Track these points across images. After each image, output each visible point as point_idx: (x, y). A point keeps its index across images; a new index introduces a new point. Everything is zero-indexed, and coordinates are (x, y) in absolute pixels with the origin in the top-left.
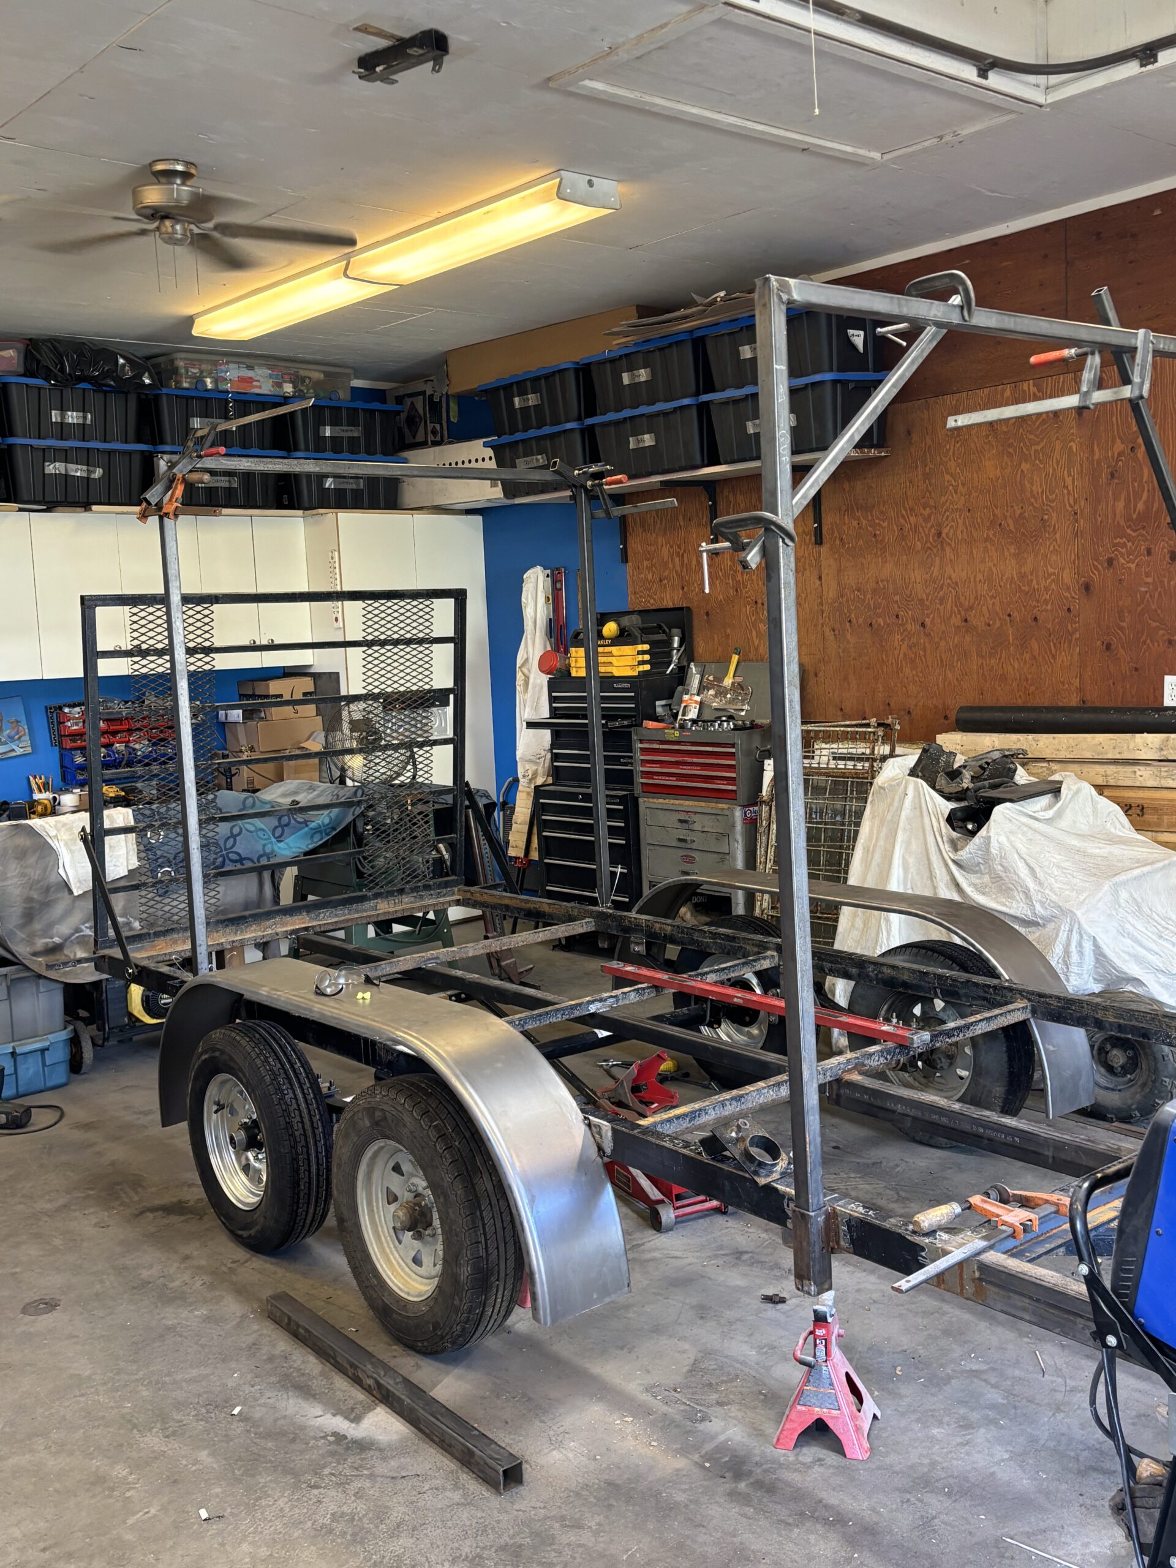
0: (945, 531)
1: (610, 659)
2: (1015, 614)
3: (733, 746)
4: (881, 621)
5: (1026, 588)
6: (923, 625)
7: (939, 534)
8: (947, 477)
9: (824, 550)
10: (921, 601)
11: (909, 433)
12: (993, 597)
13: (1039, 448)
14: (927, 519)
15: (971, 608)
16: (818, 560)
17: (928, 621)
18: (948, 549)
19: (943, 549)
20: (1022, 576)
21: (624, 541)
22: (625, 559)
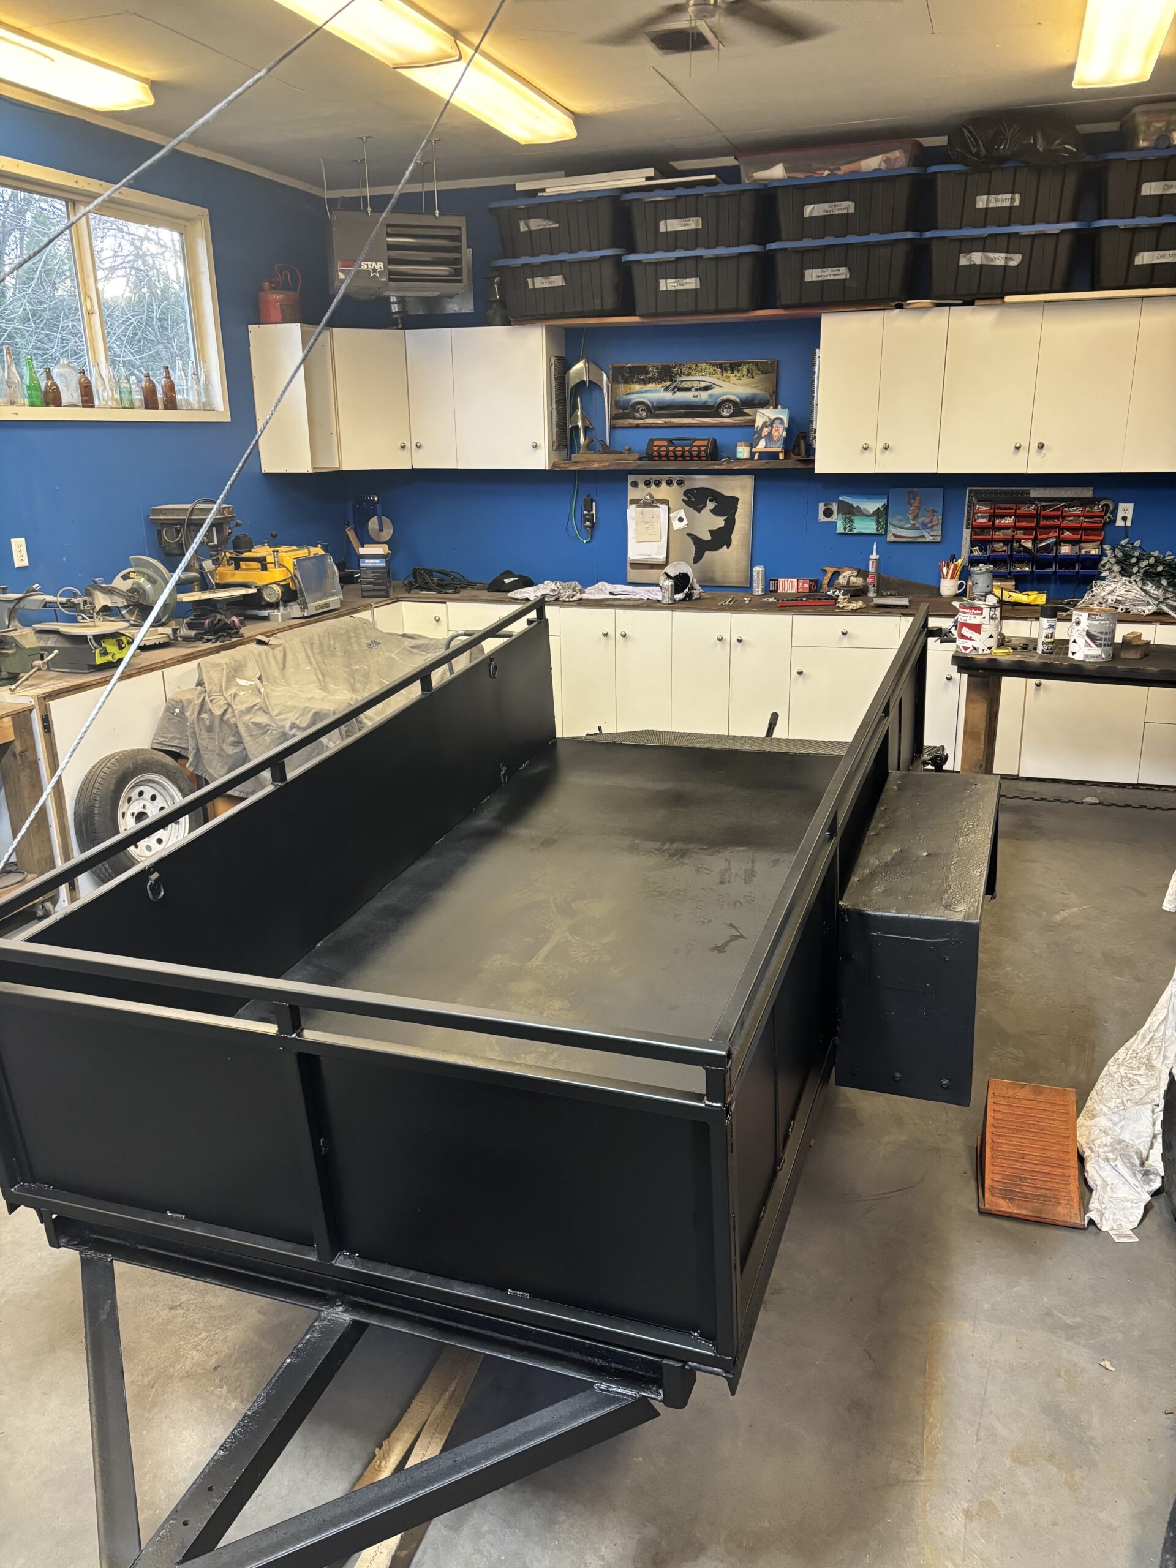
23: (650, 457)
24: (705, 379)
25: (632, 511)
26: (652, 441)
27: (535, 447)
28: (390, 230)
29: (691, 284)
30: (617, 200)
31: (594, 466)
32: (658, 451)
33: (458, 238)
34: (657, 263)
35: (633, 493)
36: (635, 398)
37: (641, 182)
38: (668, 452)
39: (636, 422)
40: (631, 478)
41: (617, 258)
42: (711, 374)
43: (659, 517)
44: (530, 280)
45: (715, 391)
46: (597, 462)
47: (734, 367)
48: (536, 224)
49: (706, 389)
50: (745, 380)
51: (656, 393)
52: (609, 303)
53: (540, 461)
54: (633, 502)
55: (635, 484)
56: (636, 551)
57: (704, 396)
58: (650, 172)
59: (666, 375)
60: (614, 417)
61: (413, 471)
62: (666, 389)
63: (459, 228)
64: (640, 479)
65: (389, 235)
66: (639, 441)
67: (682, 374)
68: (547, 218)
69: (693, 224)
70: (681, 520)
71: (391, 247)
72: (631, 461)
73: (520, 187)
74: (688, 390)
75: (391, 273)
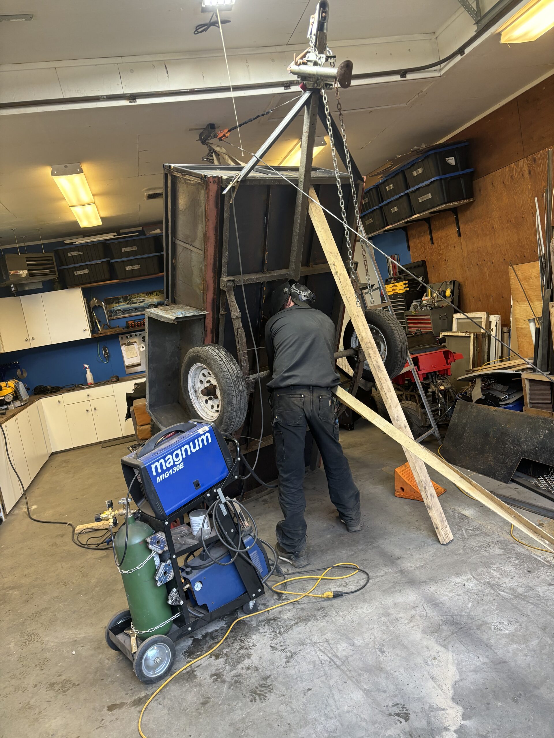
0: (494, 226)
1: (396, 288)
2: (519, 255)
3: (429, 315)
4: (480, 263)
5: (521, 245)
6: (492, 263)
7: (493, 228)
8: (493, 205)
9: (462, 238)
10: (490, 254)
11: (480, 190)
12: (511, 249)
13: (518, 189)
14: (489, 223)
15: (505, 254)
16: (461, 243)
17: (494, 261)
18: (496, 233)
19: (495, 233)
20: (519, 240)
21: (408, 244)
22: (409, 250)
23: (128, 327)
24: (142, 299)
25: (123, 348)
26: (127, 322)
27: (85, 330)
28: (28, 259)
29: (137, 267)
30: (104, 244)
31: (109, 333)
32: (131, 325)
33: (52, 260)
34: (123, 262)
35: (121, 342)
36: (116, 309)
37: (112, 237)
38: (135, 324)
39: (118, 316)
40: (120, 337)
41: (108, 262)
42: (143, 297)
43: (134, 348)
44: (75, 272)
45: (146, 302)
46: (109, 332)
47: (151, 293)
48: (74, 253)
49: (142, 302)
50: (156, 297)
51: (123, 306)
52: (107, 276)
53: (88, 335)
54: (123, 345)
55: (122, 338)
56: (127, 362)
57: (142, 304)
58: (115, 234)
59: (126, 299)
60: (108, 317)
61: (32, 349)
62: (128, 304)
63: (52, 257)
64: (124, 336)
65: (27, 261)
66: (123, 324)
67: (132, 298)
68: (79, 251)
69: (134, 248)
70: (143, 347)
71: (28, 265)
72: (120, 330)
73: (66, 242)
74: (136, 303)
75: (30, 274)
